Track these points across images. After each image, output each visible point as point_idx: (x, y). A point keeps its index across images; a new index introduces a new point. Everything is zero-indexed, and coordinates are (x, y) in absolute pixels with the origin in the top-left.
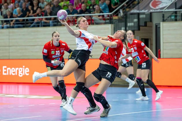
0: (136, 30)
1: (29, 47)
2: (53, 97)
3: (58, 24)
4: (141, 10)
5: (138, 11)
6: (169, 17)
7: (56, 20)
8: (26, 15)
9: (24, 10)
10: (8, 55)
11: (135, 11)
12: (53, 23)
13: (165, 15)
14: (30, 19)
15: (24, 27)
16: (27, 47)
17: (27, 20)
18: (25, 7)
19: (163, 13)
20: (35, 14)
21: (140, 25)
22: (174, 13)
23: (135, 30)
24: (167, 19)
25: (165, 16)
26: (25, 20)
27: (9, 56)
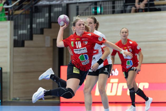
0: (46, 28)
4: (52, 1)
5: (48, 3)
6: (85, 10)
11: (44, 2)
13: (80, 7)
19: (78, 5)
21: (52, 21)
22: (94, 4)
23: (44, 28)
24: (83, 13)
25: (79, 9)
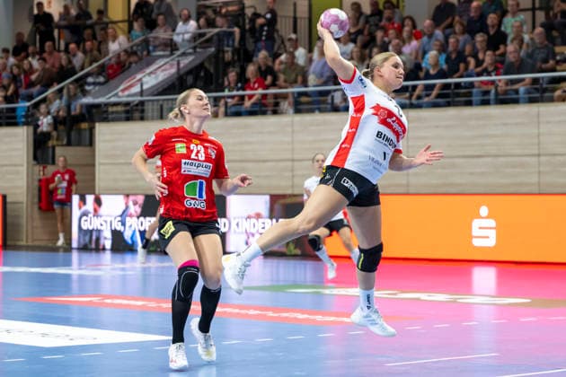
1: (462, 160)
2: (529, 301)
3: (542, 97)
7: (538, 86)
8: (458, 70)
9: (453, 56)
10: (404, 182)
12: (529, 93)
14: (465, 83)
15: (448, 105)
16: (457, 160)
17: (458, 85)
18: (455, 50)
20: (479, 69)
26: (453, 87)
27: (408, 185)
